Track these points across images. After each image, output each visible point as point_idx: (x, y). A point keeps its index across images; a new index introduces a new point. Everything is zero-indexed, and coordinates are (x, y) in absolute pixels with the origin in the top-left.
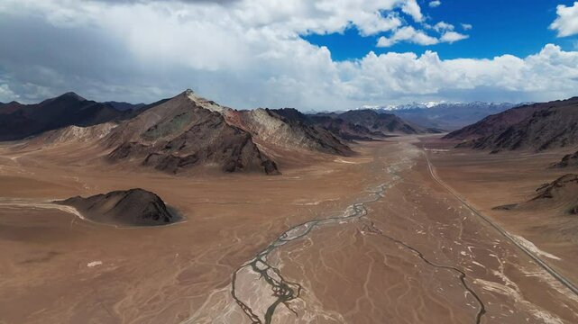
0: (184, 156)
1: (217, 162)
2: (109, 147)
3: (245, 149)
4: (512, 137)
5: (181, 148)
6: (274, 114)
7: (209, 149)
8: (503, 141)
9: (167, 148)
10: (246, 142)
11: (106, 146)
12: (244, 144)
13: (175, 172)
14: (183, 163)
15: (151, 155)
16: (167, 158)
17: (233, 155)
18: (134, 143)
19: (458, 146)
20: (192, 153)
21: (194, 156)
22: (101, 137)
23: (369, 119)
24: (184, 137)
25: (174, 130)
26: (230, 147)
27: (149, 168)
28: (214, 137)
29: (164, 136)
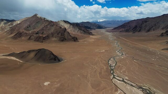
0: (44, 36)
1: (56, 38)
2: (11, 34)
3: (65, 33)
4: (137, 28)
5: (42, 33)
6: (66, 22)
7: (52, 34)
8: (135, 30)
9: (37, 33)
10: (65, 31)
11: (10, 33)
12: (65, 32)
13: (42, 42)
14: (44, 38)
15: (31, 36)
16: (38, 37)
17: (61, 35)
18: (23, 32)
19: (121, 31)
20: (47, 35)
21: (48, 36)
22: (6, 30)
23: (89, 24)
24: (42, 29)
25: (36, 27)
26: (60, 32)
27: (32, 41)
28: (53, 30)
29: (33, 29)
